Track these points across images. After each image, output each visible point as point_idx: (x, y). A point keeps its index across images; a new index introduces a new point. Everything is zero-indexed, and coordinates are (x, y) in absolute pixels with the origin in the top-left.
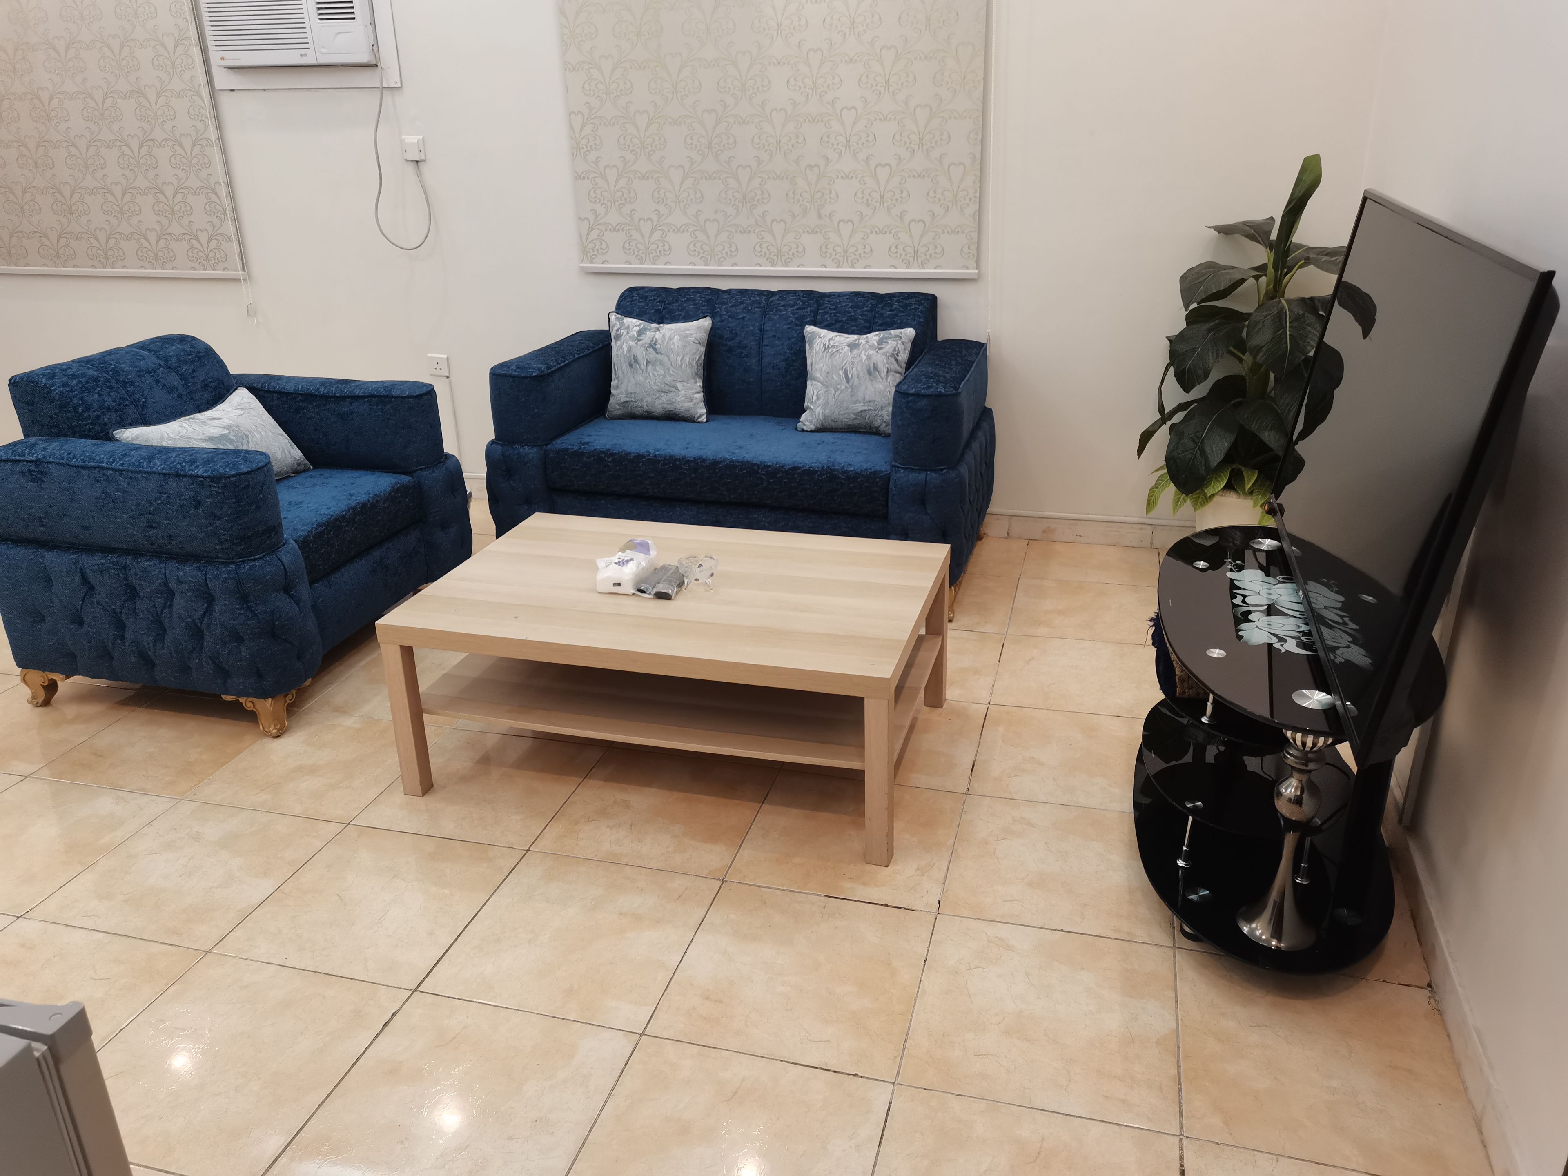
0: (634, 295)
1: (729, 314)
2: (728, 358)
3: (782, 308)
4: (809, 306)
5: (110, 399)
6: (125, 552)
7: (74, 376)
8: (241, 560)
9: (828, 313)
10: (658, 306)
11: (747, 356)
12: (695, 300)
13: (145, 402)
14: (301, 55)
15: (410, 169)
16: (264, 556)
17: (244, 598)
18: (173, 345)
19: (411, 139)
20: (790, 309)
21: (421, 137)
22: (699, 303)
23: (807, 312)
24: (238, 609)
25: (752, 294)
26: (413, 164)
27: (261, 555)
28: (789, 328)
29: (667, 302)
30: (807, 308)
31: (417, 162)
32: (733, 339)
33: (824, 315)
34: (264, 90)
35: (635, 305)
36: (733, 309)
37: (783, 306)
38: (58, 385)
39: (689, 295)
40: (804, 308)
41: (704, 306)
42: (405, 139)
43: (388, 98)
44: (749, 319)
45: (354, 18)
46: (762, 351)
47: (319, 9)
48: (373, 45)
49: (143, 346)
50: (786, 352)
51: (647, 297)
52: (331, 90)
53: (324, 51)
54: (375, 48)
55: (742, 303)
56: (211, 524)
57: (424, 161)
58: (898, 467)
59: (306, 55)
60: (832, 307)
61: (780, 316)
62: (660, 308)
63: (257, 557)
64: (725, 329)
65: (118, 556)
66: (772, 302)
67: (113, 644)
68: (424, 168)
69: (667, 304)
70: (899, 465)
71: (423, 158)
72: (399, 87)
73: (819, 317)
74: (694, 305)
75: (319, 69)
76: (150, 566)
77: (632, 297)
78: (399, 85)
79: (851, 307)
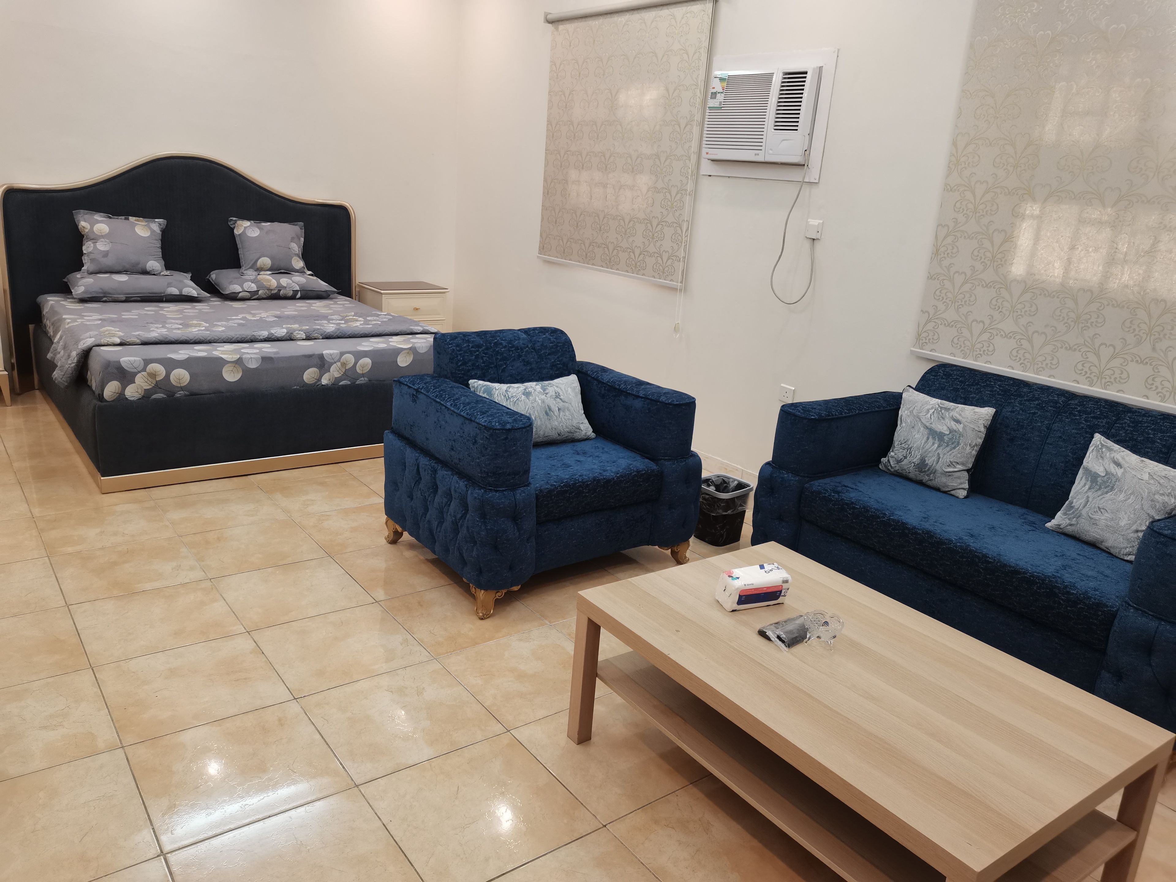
0: (941, 371)
1: (1022, 407)
2: (1008, 446)
3: (1077, 413)
4: (1105, 417)
5: (482, 361)
6: (438, 461)
7: (468, 341)
8: (490, 488)
9: (1124, 429)
10: (958, 385)
11: (1027, 448)
12: (993, 387)
13: (504, 368)
14: (755, 154)
15: (807, 244)
16: (505, 490)
17: (483, 516)
18: (545, 335)
19: (814, 222)
20: (1084, 416)
21: (821, 221)
22: (995, 391)
23: (1102, 422)
24: (478, 521)
25: (1052, 393)
26: (811, 241)
27: (504, 489)
28: (1077, 434)
29: (967, 383)
30: (1103, 419)
31: (814, 239)
32: (1018, 430)
33: (1119, 430)
34: (729, 177)
35: (937, 379)
36: (1027, 403)
37: (1079, 411)
38: (454, 345)
39: (990, 382)
40: (1100, 418)
41: (1000, 395)
42: (809, 222)
43: (806, 189)
44: (1040, 415)
45: (797, 130)
46: (1043, 448)
47: (776, 122)
48: (806, 150)
49: (526, 331)
50: (1068, 456)
51: (951, 375)
52: (772, 181)
53: (771, 152)
54: (807, 152)
55: (1037, 399)
56: (479, 458)
57: (818, 239)
58: (1129, 605)
59: (758, 154)
60: (1131, 424)
61: (1072, 419)
62: (958, 387)
63: (500, 489)
64: (1013, 420)
65: (435, 463)
66: (1069, 405)
67: (421, 518)
68: (818, 245)
69: (967, 385)
70: (1131, 603)
71: (819, 237)
72: (817, 183)
73: (1113, 431)
74: (990, 391)
75: (765, 165)
76: (446, 474)
77: (937, 373)
78: (817, 181)
79: (1152, 430)
